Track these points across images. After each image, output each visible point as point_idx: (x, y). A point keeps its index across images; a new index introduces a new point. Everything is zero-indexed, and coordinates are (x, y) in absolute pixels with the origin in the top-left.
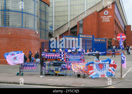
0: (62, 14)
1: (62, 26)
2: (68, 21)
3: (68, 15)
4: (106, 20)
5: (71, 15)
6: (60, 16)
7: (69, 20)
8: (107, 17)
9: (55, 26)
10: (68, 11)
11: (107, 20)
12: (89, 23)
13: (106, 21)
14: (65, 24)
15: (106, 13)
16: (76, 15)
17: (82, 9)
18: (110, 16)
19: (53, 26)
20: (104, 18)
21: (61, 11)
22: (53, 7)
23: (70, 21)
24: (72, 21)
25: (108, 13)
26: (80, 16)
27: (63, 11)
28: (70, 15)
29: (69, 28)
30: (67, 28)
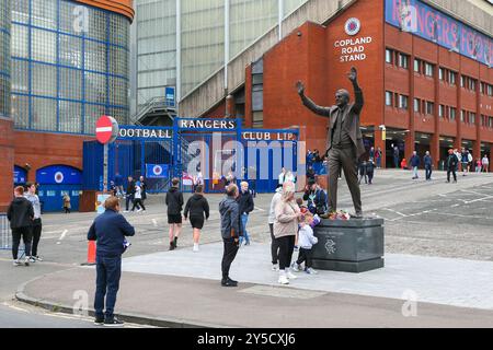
0: (204, 39)
1: (205, 84)
2: (223, 63)
3: (223, 44)
4: (353, 54)
5: (234, 42)
6: (199, 47)
7: (227, 62)
8: (357, 41)
9: (183, 85)
10: (223, 27)
11: (358, 53)
12: (285, 68)
13: (352, 58)
14: (215, 75)
15: (352, 26)
16: (249, 40)
17: (270, 16)
18: (367, 40)
19: (175, 85)
20: (345, 46)
21: (200, 30)
22: (175, 16)
23: (231, 64)
24: (236, 63)
25: (358, 25)
26: (262, 44)
27: (207, 29)
28: (232, 43)
29: (226, 90)
30: (219, 91)
